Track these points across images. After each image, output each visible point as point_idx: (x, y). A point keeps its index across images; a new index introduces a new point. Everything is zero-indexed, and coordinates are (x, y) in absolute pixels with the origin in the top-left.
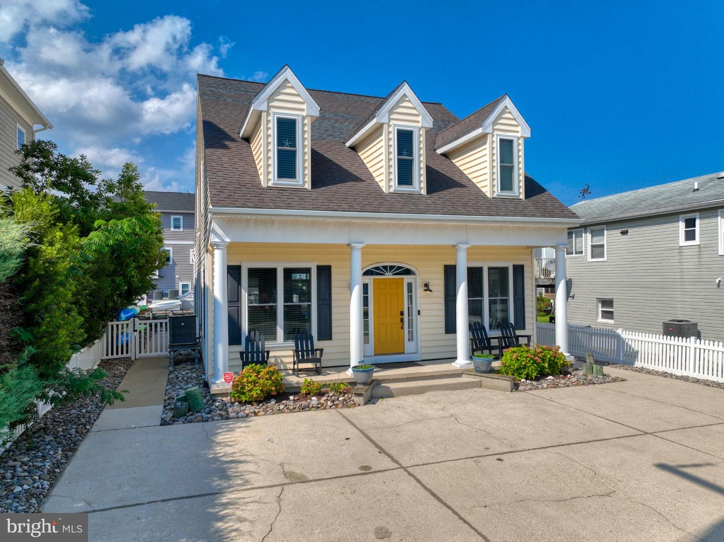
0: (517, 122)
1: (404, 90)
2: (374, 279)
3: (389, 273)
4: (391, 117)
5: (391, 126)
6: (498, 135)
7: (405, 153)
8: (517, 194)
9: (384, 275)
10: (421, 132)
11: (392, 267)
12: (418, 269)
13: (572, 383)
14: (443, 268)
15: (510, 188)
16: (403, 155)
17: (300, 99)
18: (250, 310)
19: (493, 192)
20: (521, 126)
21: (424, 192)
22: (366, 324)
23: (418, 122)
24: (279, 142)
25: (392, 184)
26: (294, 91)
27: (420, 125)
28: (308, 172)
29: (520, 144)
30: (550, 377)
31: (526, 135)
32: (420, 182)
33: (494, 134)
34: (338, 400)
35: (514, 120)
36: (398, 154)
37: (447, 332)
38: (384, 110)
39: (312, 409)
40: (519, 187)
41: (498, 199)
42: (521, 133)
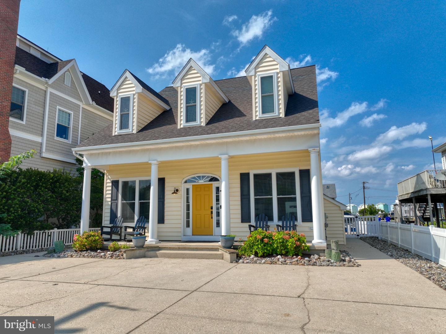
0: (276, 62)
2: (193, 185)
3: (201, 181)
4: (183, 82)
6: (259, 75)
7: (192, 102)
8: (277, 114)
9: (198, 182)
10: (202, 87)
11: (203, 177)
13: (290, 262)
14: (240, 176)
15: (273, 111)
16: (190, 103)
17: (133, 85)
18: (123, 205)
19: (256, 116)
20: (280, 64)
21: (203, 124)
22: (188, 215)
23: (200, 81)
24: (122, 110)
25: (182, 122)
26: (130, 82)
27: (201, 82)
28: (135, 124)
29: (279, 77)
30: (279, 256)
31: (284, 70)
32: (201, 118)
33: (256, 75)
34: (116, 254)
35: (274, 61)
36: (186, 103)
37: (243, 221)
38: (178, 79)
39: (99, 257)
40: (279, 109)
41: (259, 120)
42: (280, 69)
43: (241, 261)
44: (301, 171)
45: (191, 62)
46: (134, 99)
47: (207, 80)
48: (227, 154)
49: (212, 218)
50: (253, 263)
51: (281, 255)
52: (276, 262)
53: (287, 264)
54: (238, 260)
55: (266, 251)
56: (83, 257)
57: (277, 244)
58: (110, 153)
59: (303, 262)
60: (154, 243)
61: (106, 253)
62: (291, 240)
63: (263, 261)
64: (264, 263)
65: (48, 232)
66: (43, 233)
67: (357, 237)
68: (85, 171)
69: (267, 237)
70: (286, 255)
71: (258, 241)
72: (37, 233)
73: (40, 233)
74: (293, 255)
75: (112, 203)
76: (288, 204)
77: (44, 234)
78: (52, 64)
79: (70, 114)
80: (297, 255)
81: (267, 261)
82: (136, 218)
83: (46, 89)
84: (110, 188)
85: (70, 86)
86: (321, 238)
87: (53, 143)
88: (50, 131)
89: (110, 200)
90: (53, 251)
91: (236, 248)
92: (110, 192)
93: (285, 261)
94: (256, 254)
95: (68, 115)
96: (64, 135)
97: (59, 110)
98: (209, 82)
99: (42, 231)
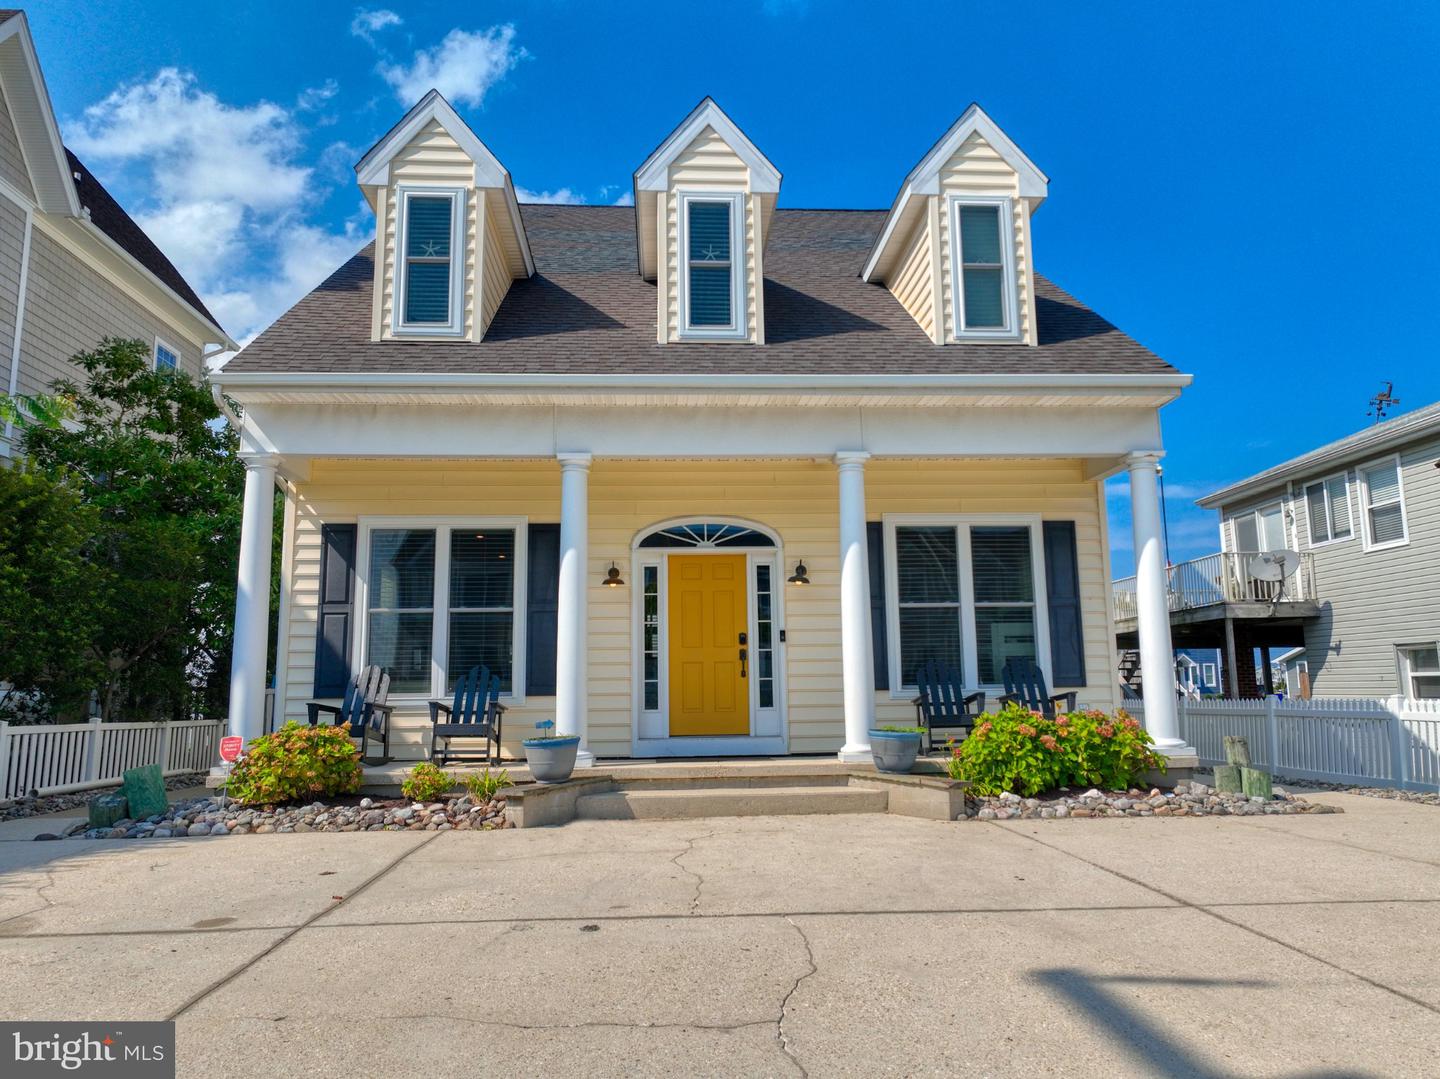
0: (1008, 164)
1: (707, 116)
2: (670, 557)
3: (706, 543)
4: (676, 177)
5: (674, 195)
6: (954, 198)
7: (711, 254)
8: (1015, 333)
9: (695, 545)
10: (751, 205)
11: (714, 529)
12: (779, 530)
13: (1149, 809)
16: (703, 257)
17: (463, 157)
19: (947, 332)
20: (1020, 174)
21: (757, 338)
22: (651, 662)
23: (744, 183)
24: (413, 247)
25: (676, 322)
26: (450, 142)
27: (747, 189)
28: (475, 306)
29: (1018, 215)
31: (1033, 193)
32: (748, 316)
33: (945, 195)
35: (1000, 159)
36: (692, 257)
38: (657, 164)
39: (390, 827)
40: (1020, 318)
41: (957, 347)
42: (1020, 190)
44: (1049, 527)
45: (708, 111)
46: (468, 209)
47: (772, 184)
48: (863, 449)
49: (744, 674)
50: (1029, 818)
52: (1101, 810)
53: (1140, 815)
55: (1048, 777)
61: (408, 809)
68: (249, 475)
70: (1104, 788)
71: (1022, 745)
74: (1128, 790)
75: (322, 616)
81: (1073, 808)
82: (439, 675)
84: (317, 555)
86: (1173, 737)
89: (313, 600)
90: (121, 811)
92: (316, 570)
93: (1132, 807)
94: (1019, 787)
98: (778, 194)
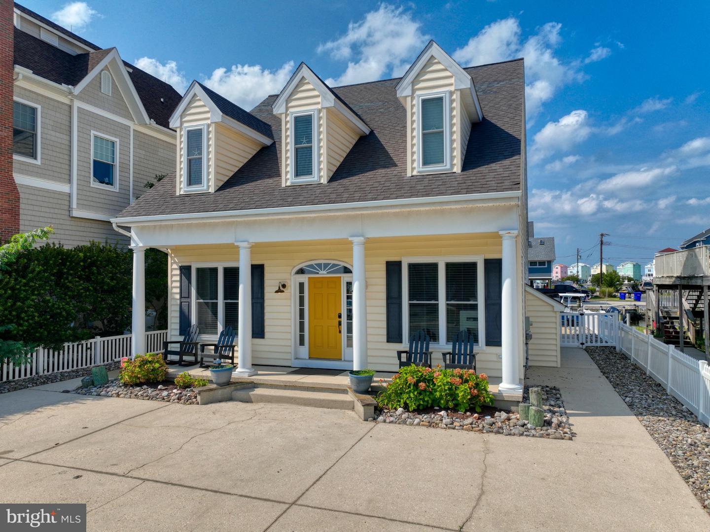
0: (450, 72)
1: (303, 72)
2: (310, 279)
3: (323, 272)
4: (290, 105)
5: (289, 114)
6: (419, 96)
7: (304, 141)
8: (449, 167)
9: (318, 273)
10: (321, 114)
11: (326, 265)
13: (461, 426)
14: (385, 265)
15: (441, 161)
16: (301, 143)
17: (206, 109)
18: (199, 305)
19: (413, 169)
20: (456, 77)
21: (324, 181)
22: (302, 325)
23: (318, 103)
24: (189, 153)
25: (289, 176)
26: (201, 103)
27: (319, 106)
28: (212, 176)
29: (454, 100)
30: (443, 413)
31: (463, 86)
32: (320, 170)
33: (415, 95)
34: (186, 395)
35: (446, 70)
36: (296, 144)
37: (389, 340)
38: (281, 100)
40: (452, 158)
41: (418, 177)
42: (455, 86)
43: (381, 418)
44: (487, 262)
45: (303, 69)
46: (209, 133)
47: (331, 102)
48: (363, 236)
49: (340, 332)
50: (399, 423)
51: (446, 409)
52: (436, 424)
53: (454, 428)
54: (376, 417)
55: (422, 403)
56: (135, 398)
57: (440, 391)
58: (172, 226)
59: (481, 426)
60: (246, 376)
61: (170, 392)
62: (462, 387)
63: (417, 421)
64: (418, 424)
65: (87, 344)
66: (78, 345)
67: (581, 346)
68: (135, 255)
69: (424, 380)
70: (455, 409)
71: (409, 387)
72: (69, 346)
73: (73, 346)
74: (465, 413)
75: (181, 303)
76: (464, 314)
77: (80, 347)
78: (79, 56)
79: (114, 143)
80: (472, 410)
81: (423, 421)
82: (220, 328)
83: (71, 102)
84: (178, 278)
85: (110, 95)
86: (513, 382)
87: (88, 194)
88: (83, 173)
89: (178, 296)
90: (91, 383)
91: (374, 392)
92: (178, 284)
93: (452, 423)
94: (406, 407)
95: (110, 144)
96: (107, 179)
97: (96, 137)
98: (334, 107)
99: (77, 343)
